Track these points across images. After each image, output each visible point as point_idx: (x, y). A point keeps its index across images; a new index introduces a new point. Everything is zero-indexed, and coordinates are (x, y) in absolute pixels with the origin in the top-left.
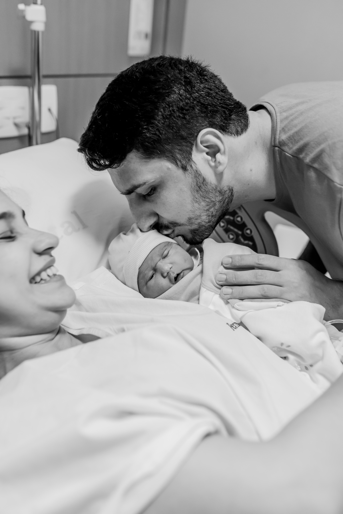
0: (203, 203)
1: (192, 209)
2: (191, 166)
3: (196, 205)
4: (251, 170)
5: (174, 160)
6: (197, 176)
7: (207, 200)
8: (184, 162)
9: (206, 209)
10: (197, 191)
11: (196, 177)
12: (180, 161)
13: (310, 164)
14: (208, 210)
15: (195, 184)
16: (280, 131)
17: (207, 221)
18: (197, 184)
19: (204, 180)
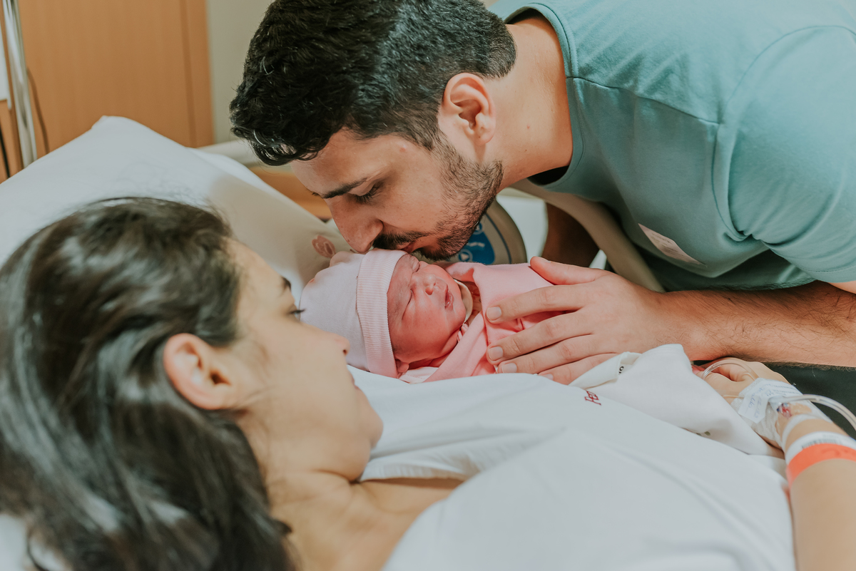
0: (460, 197)
1: (445, 209)
2: (439, 140)
3: (450, 201)
4: (528, 128)
5: (411, 135)
6: (450, 155)
7: (467, 190)
8: (426, 136)
9: (464, 204)
10: (450, 179)
11: (447, 157)
12: (421, 135)
13: (646, 95)
14: (468, 206)
15: (447, 168)
16: (578, 51)
17: (465, 222)
18: (450, 169)
19: (460, 159)
